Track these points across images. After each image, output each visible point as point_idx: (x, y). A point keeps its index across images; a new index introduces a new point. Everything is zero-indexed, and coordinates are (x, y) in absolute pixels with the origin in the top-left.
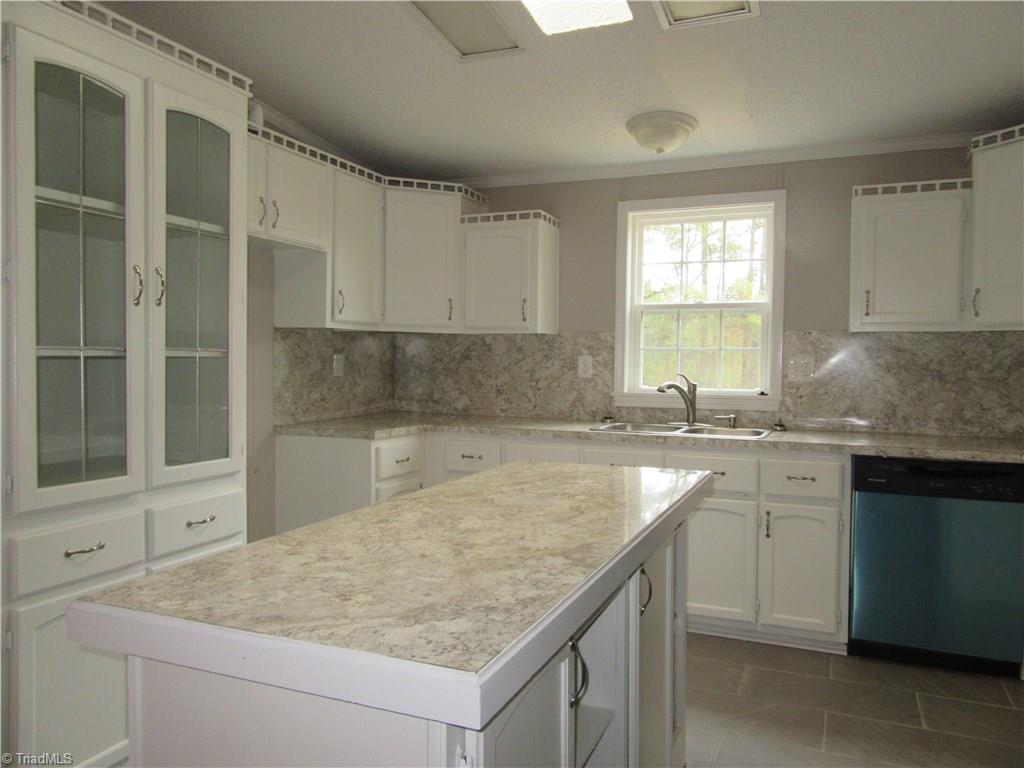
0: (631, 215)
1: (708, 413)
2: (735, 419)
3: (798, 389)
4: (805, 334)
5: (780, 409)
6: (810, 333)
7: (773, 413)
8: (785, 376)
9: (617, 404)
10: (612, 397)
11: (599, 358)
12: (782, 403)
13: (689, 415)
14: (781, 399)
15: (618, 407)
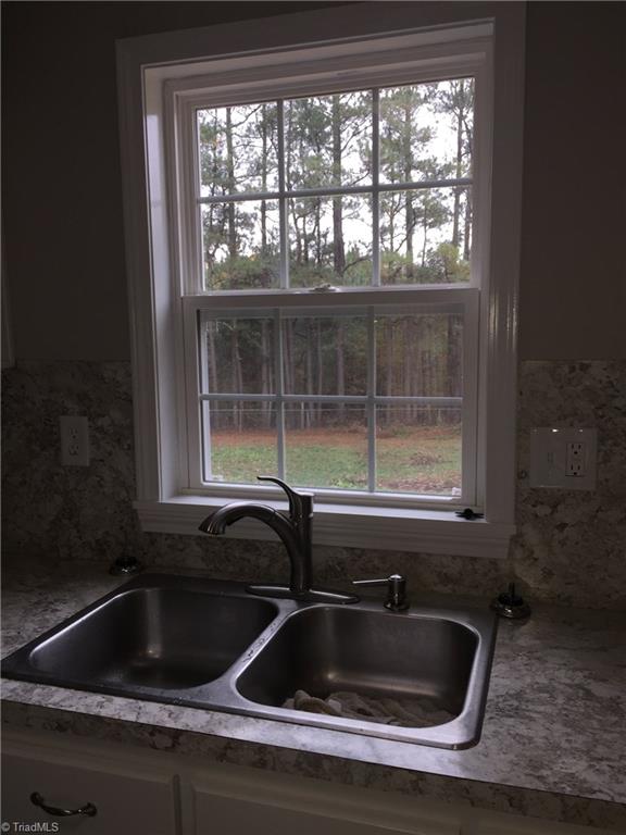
0: (152, 76)
1: (345, 555)
2: (402, 584)
3: (554, 507)
4: (573, 369)
5: (511, 554)
6: (584, 368)
7: (494, 562)
8: (522, 475)
9: (145, 528)
10: (135, 511)
11: (103, 422)
12: (517, 540)
13: (294, 570)
14: (512, 530)
15: (150, 534)
